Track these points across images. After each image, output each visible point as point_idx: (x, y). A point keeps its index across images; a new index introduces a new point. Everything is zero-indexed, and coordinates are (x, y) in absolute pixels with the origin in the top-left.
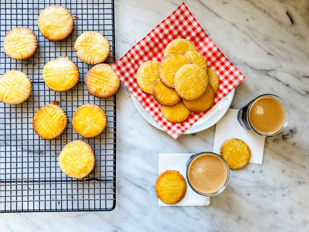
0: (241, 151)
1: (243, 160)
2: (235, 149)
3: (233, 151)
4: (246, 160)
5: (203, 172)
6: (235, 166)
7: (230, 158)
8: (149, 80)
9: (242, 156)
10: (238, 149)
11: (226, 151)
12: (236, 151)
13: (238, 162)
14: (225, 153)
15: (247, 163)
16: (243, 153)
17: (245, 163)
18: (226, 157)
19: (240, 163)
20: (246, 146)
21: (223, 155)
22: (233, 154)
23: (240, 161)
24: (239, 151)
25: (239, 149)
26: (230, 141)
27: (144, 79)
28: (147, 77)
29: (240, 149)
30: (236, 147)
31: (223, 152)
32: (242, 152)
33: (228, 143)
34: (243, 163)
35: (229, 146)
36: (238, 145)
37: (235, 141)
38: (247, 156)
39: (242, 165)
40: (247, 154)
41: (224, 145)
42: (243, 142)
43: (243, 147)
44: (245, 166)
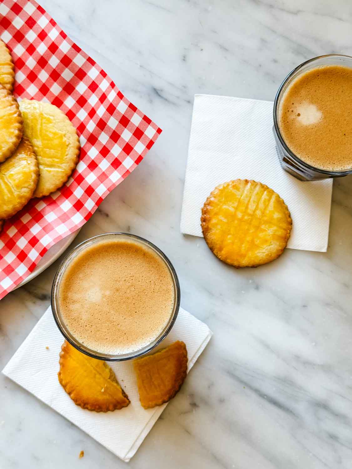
0: (258, 213)
1: (268, 238)
2: (244, 208)
3: (235, 212)
4: (275, 237)
5: (104, 296)
6: (244, 256)
7: (229, 234)
9: (263, 227)
10: (252, 207)
11: (216, 214)
12: (245, 212)
13: (253, 246)
14: (214, 221)
15: (280, 250)
16: (265, 218)
17: (274, 247)
18: (218, 231)
19: (257, 247)
20: (273, 199)
21: (210, 226)
22: (236, 223)
23: (257, 242)
24: (254, 211)
25: (254, 208)
26: (228, 185)
29: (257, 206)
30: (246, 202)
32: (263, 213)
33: (222, 191)
34: (269, 248)
35: (224, 199)
36: (250, 197)
37: (241, 186)
38: (281, 228)
39: (265, 254)
40: (279, 220)
41: (212, 199)
42: (264, 188)
43: (265, 201)
44: (274, 256)
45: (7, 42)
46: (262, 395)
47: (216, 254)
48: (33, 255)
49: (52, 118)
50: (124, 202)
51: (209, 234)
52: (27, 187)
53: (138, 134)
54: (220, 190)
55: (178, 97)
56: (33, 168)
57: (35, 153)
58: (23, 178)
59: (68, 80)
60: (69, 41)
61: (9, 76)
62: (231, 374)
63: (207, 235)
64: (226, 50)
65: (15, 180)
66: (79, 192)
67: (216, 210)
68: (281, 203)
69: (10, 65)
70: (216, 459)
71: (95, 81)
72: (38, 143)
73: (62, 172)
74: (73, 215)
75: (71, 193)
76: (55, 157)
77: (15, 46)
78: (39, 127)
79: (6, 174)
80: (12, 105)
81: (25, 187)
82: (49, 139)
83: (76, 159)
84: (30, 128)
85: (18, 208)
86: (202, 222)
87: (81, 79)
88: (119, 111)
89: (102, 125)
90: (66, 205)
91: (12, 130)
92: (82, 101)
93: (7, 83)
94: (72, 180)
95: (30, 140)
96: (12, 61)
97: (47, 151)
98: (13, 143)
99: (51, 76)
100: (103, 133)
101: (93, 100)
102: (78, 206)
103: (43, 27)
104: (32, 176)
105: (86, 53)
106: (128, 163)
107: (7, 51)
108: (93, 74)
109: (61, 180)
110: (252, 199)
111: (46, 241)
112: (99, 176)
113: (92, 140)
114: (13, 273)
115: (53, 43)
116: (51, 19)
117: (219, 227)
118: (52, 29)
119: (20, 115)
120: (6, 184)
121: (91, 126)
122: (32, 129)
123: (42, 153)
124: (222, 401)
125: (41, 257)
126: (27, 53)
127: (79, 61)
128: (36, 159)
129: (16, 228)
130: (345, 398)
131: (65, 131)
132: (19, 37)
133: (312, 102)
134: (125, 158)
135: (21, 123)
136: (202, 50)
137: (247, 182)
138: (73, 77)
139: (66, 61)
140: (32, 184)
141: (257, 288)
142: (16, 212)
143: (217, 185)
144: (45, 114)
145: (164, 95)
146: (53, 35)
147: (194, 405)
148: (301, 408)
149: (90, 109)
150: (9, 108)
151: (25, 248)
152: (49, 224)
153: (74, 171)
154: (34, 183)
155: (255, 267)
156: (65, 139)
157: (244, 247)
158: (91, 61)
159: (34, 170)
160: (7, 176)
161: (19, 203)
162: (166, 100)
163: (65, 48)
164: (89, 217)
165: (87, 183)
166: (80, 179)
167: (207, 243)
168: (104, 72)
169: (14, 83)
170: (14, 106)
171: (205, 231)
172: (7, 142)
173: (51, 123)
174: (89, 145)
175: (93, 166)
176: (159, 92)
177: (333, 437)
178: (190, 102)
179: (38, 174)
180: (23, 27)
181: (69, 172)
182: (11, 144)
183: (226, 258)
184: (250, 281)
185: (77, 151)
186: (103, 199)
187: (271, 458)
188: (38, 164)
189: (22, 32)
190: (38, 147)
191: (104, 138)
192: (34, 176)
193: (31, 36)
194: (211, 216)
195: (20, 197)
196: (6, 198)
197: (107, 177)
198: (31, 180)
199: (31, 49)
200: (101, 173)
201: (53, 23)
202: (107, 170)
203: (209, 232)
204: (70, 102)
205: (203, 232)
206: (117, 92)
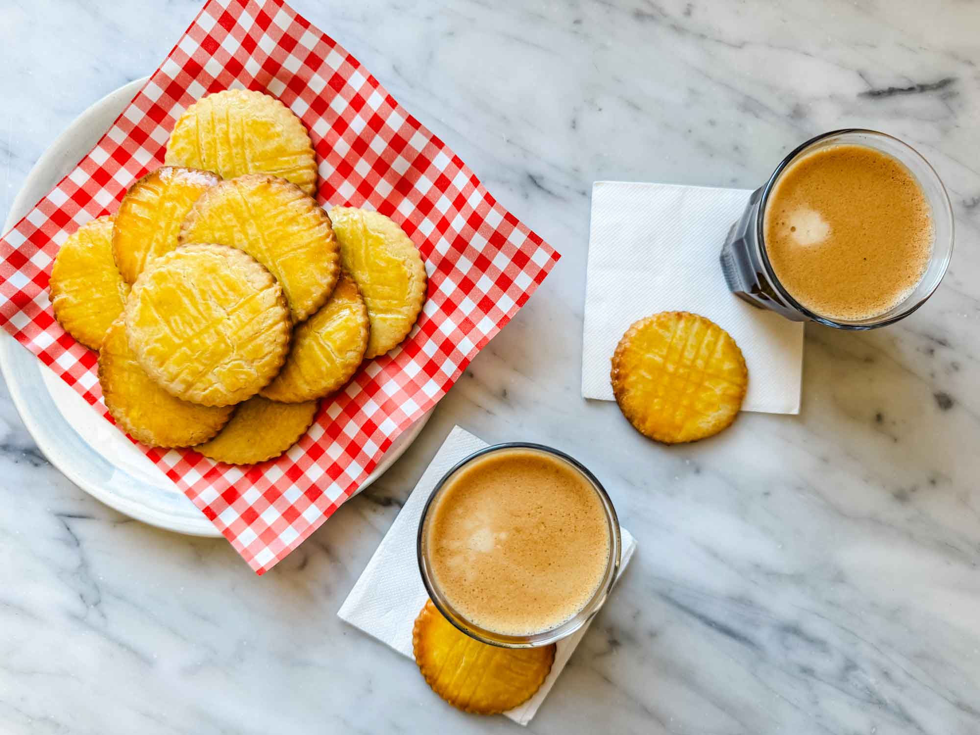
0: (700, 363)
1: (714, 400)
2: (676, 357)
3: (664, 364)
4: (725, 398)
5: (498, 541)
6: (679, 428)
7: (657, 397)
8: (219, 146)
9: (707, 384)
10: (689, 355)
11: (635, 367)
12: (679, 363)
13: (692, 413)
14: (632, 378)
15: (733, 414)
16: (710, 371)
17: (723, 412)
18: (639, 393)
19: (700, 414)
20: (721, 342)
21: (626, 387)
22: (666, 379)
23: (699, 406)
24: (694, 361)
25: (692, 356)
26: (652, 323)
27: (220, 121)
28: (232, 137)
29: (697, 353)
30: (680, 347)
31: (623, 372)
32: (707, 364)
33: (642, 332)
34: (716, 414)
35: (645, 344)
36: (687, 340)
37: (671, 324)
38: (733, 383)
39: (711, 425)
40: (731, 372)
41: (628, 345)
42: (706, 323)
43: (708, 346)
44: (723, 425)
45: (301, 115)
46: (710, 623)
47: (636, 426)
48: (370, 448)
49: (382, 236)
50: (495, 354)
51: (625, 397)
52: (355, 350)
53: (521, 259)
54: (638, 331)
55: (567, 187)
56: (360, 319)
57: (361, 294)
58: (347, 337)
59: (402, 173)
60: (402, 112)
61: (310, 171)
62: (666, 597)
63: (622, 399)
64: (637, 108)
65: (335, 342)
66: (430, 348)
67: (634, 362)
68: (732, 348)
69: (309, 152)
70: (647, 712)
71: (444, 174)
72: (363, 276)
73: (402, 319)
74: (424, 384)
75: (419, 349)
76: (391, 298)
77: (314, 122)
78: (362, 252)
79: (320, 331)
80: (321, 223)
81: (351, 350)
82: (381, 271)
83: (422, 297)
84: (350, 254)
85: (342, 381)
86: (612, 379)
87: (422, 171)
88: (488, 225)
89: (460, 244)
90: (413, 368)
91: (325, 264)
92: (425, 206)
93: (307, 183)
94: (418, 329)
95: (351, 273)
96: (313, 146)
97: (379, 288)
98: (328, 285)
99: (375, 167)
100: (463, 258)
101: (443, 204)
102: (431, 368)
103: (357, 90)
104: (360, 332)
105: (430, 129)
106: (505, 304)
107: (303, 131)
108: (441, 162)
109: (403, 331)
110: (689, 343)
111: (388, 427)
112: (461, 324)
113: (446, 266)
114: (341, 476)
115: (376, 115)
116: (369, 75)
117: (640, 387)
118: (372, 92)
119: (335, 238)
120: (322, 347)
121: (443, 246)
122: (353, 255)
123: (371, 293)
124: (653, 634)
125: (383, 453)
126: (334, 132)
127: (418, 142)
128: (364, 303)
129: (340, 405)
130: (823, 617)
131: (405, 256)
132: (320, 106)
133: (814, 206)
134: (501, 296)
135: (338, 250)
136: (600, 110)
137: (679, 315)
138: (410, 168)
139: (398, 144)
140: (361, 345)
141: (698, 471)
142: (339, 387)
143: (632, 322)
144: (371, 230)
145: (547, 185)
146: (375, 102)
147: (614, 643)
148: (763, 635)
149: (440, 219)
150: (317, 228)
151: (357, 437)
152: (390, 400)
153: (421, 315)
154: (364, 342)
155: (694, 442)
156: (405, 268)
157: (679, 417)
158: (437, 142)
159: (363, 323)
160: (323, 335)
161: (344, 374)
162: (549, 192)
163: (395, 122)
164: (448, 386)
165: (443, 335)
166: (431, 328)
167: (623, 411)
168: (459, 160)
169: (318, 180)
170: (325, 224)
171: (619, 393)
172: (320, 285)
173: (382, 244)
174: (441, 274)
175: (449, 307)
176: (537, 181)
177: (807, 671)
178: (586, 194)
179: (369, 327)
180: (325, 90)
181: (414, 318)
182: (325, 286)
183: (653, 433)
184: (688, 462)
185: (423, 286)
186: (470, 360)
187: (723, 705)
188: (367, 311)
189: (324, 98)
190: (364, 283)
191: (464, 265)
192: (363, 332)
193: (339, 104)
194: (627, 372)
195: (346, 366)
196: (324, 369)
197: (474, 326)
198: (360, 339)
199: (340, 126)
200: (463, 319)
201: (373, 82)
202: (472, 313)
203: (625, 395)
204: (406, 208)
205: (616, 395)
206: (485, 193)
